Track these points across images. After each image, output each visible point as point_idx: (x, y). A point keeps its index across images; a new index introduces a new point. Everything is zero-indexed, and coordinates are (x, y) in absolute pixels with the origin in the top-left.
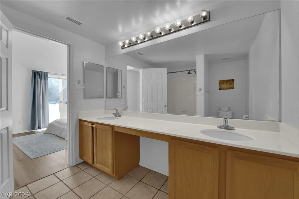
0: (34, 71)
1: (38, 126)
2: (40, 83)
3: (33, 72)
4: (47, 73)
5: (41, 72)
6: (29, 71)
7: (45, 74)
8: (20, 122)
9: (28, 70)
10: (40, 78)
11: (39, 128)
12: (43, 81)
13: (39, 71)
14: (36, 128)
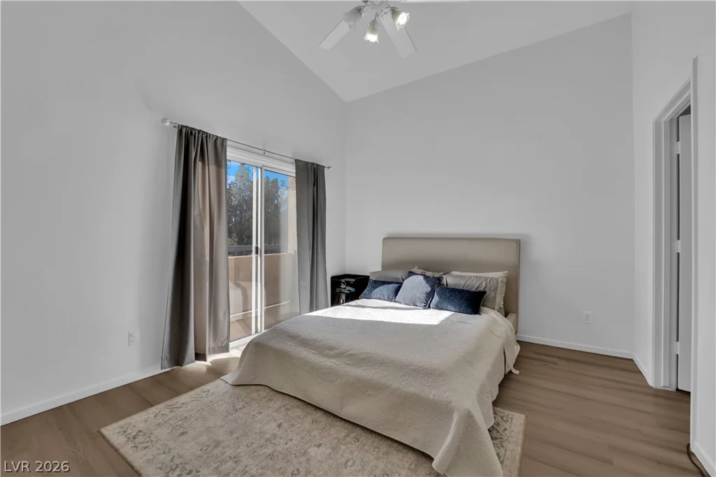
0: (183, 126)
1: (195, 349)
2: (203, 176)
3: (180, 132)
4: (224, 140)
5: (204, 136)
6: (168, 124)
7: (219, 142)
8: (130, 335)
9: (164, 120)
10: (203, 160)
11: (200, 356)
12: (213, 168)
13: (199, 131)
14: (187, 359)
